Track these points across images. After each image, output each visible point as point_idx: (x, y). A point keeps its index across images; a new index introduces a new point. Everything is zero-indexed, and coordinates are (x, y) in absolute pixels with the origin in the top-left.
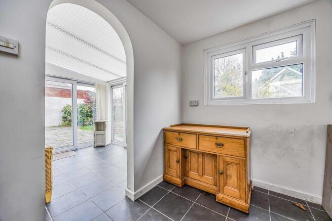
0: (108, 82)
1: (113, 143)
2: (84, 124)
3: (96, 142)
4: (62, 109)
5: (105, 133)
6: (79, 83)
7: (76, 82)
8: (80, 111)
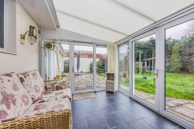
0: (115, 43)
1: (119, 90)
2: (99, 72)
3: (107, 88)
4: (90, 64)
5: (114, 82)
6: (97, 45)
7: (95, 45)
8: (97, 65)
